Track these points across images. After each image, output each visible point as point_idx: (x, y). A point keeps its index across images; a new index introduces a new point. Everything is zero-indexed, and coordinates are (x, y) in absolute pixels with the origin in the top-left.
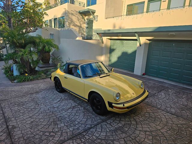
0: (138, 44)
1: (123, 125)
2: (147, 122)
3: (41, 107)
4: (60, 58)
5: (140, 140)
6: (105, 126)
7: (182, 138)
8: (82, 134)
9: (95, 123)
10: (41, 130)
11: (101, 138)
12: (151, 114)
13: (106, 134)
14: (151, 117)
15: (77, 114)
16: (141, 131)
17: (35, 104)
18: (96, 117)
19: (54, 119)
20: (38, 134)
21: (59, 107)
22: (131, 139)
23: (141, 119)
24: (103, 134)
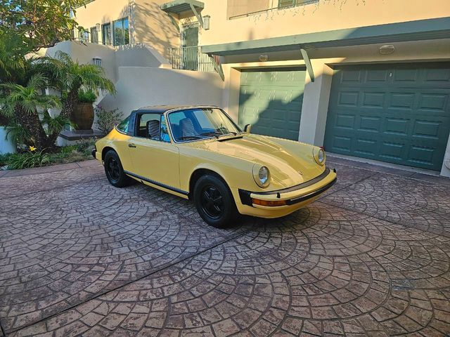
0: (308, 77)
1: (276, 246)
2: (335, 239)
3: (68, 216)
4: (118, 115)
5: (320, 274)
6: (233, 248)
7: (423, 266)
8: (176, 265)
9: (209, 243)
10: (68, 262)
11: (222, 272)
12: (343, 223)
13: (236, 265)
14: (344, 229)
15: (161, 228)
16: (323, 256)
17: (54, 210)
18: (209, 231)
19: (102, 239)
20: (59, 270)
21: (117, 215)
22: (297, 272)
23: (320, 233)
24: (229, 265)
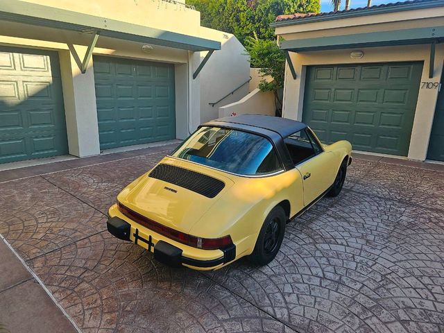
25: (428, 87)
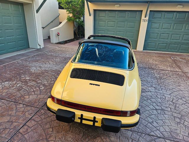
25: (144, 21)
